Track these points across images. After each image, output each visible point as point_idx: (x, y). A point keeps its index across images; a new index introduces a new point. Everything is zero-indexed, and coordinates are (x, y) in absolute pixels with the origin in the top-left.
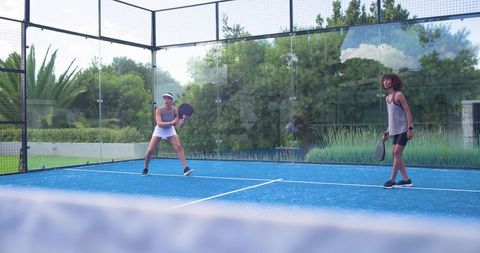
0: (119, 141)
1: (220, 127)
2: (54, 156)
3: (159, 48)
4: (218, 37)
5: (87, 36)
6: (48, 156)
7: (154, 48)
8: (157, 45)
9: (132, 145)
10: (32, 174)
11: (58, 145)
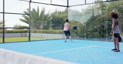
0: (58, 34)
1: (90, 30)
2: (41, 37)
3: (69, 7)
4: (85, 3)
5: (47, 4)
6: (40, 37)
7: (68, 7)
8: (69, 6)
9: (61, 35)
10: (31, 42)
11: (42, 34)
